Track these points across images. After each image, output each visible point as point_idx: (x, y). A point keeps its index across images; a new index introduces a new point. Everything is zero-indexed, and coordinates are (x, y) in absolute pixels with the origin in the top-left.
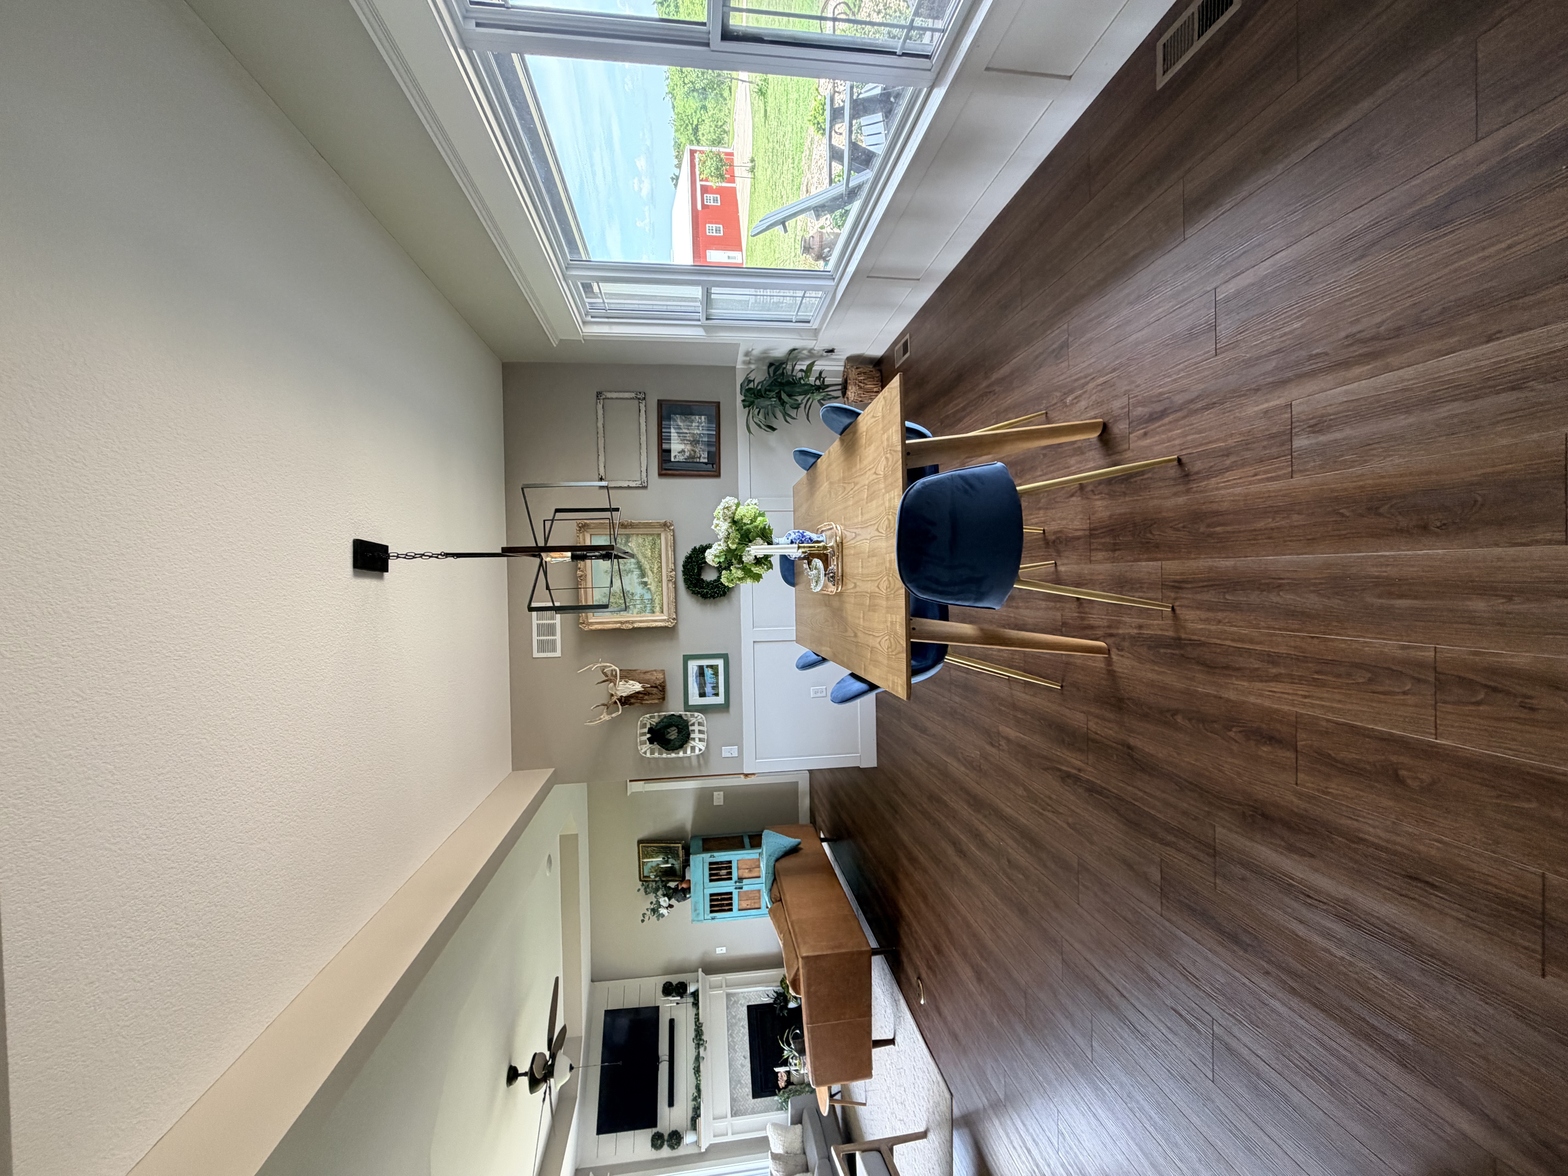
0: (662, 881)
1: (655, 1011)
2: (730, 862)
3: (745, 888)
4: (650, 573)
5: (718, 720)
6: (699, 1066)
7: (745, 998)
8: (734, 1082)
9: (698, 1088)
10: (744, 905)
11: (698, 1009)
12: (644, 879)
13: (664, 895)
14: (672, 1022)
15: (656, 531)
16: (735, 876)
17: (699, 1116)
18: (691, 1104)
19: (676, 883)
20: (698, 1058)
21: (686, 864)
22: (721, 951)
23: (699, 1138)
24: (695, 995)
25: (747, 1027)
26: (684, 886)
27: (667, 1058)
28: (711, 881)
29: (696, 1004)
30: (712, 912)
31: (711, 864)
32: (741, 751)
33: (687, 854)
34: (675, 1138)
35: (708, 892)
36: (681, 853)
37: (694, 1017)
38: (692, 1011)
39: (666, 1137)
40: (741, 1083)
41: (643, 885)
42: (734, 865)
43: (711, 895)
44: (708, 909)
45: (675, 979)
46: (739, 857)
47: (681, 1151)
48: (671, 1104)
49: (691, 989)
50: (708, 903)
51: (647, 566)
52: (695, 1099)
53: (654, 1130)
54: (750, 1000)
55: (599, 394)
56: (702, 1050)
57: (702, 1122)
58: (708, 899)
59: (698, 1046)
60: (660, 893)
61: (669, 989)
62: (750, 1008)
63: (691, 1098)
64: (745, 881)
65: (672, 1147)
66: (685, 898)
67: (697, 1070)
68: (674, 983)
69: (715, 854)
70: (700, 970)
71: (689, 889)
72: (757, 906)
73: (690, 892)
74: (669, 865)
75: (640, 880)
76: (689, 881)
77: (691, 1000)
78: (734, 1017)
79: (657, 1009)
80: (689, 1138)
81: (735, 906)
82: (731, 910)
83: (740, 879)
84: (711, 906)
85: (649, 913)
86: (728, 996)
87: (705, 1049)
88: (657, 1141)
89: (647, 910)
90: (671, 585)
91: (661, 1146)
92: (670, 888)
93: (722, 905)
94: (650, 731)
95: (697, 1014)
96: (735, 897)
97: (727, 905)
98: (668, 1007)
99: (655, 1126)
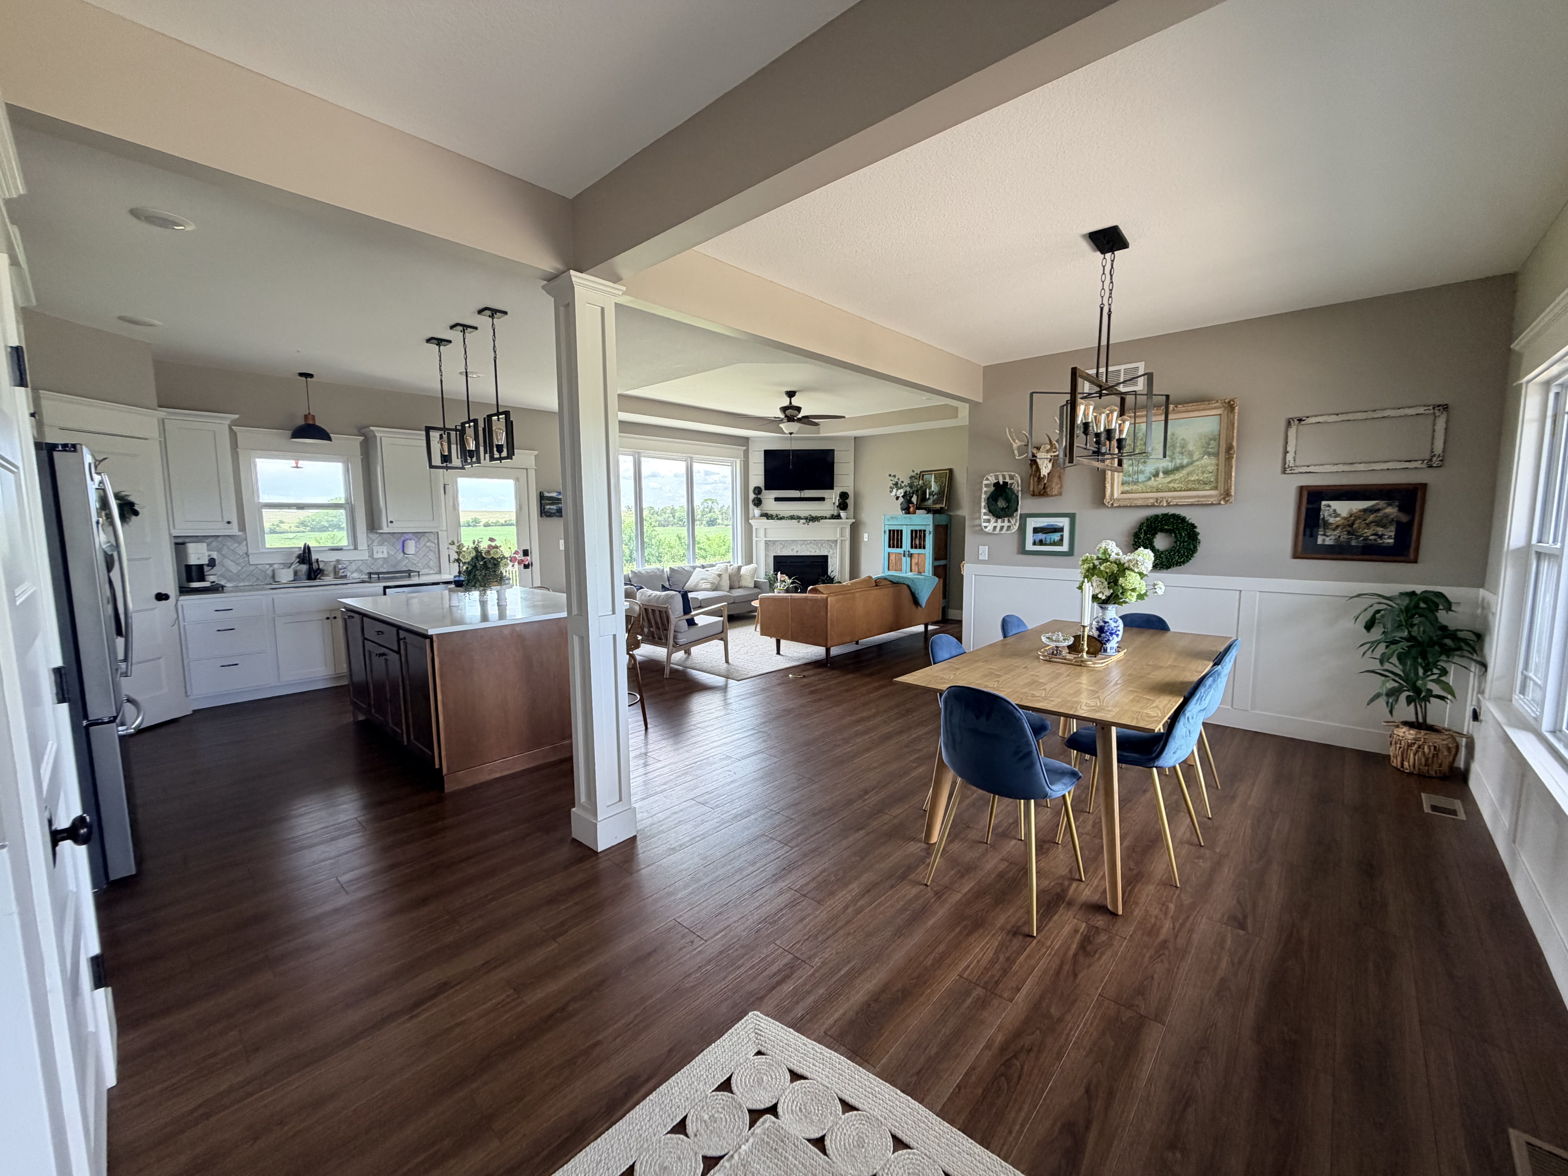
0: (917, 491)
1: (831, 487)
2: (924, 548)
3: (904, 559)
4: (1169, 479)
5: (1012, 545)
6: (794, 519)
7: (834, 553)
8: (784, 543)
9: (782, 518)
10: (892, 557)
11: (830, 519)
12: (921, 475)
13: (906, 492)
14: (823, 499)
15: (1221, 485)
16: (914, 551)
17: (768, 519)
18: (774, 513)
19: (915, 503)
20: (799, 518)
21: (929, 510)
22: (866, 537)
23: (758, 518)
24: (838, 517)
25: (815, 554)
26: (911, 509)
27: (802, 496)
28: (912, 531)
29: (833, 517)
30: (890, 531)
31: (925, 531)
32: (983, 562)
33: (935, 512)
34: (758, 502)
35: (905, 528)
36: (938, 506)
37: (825, 515)
38: (828, 514)
39: (759, 496)
40: (783, 548)
41: (917, 474)
42: (922, 551)
43: (901, 531)
44: (892, 528)
45: (850, 502)
46: (927, 556)
47: (751, 506)
48: (777, 499)
49: (843, 514)
50: (895, 528)
51: (1177, 476)
52: (777, 516)
53: (763, 488)
54: (831, 558)
55: (1445, 408)
56: (804, 521)
57: (764, 520)
58: (899, 528)
59: (806, 518)
60: (908, 489)
61: (844, 496)
62: (826, 557)
63: (778, 513)
64: (909, 559)
65: (753, 501)
66: (902, 509)
67: (792, 518)
68: (847, 501)
69: (931, 535)
70: (854, 521)
71: (909, 513)
72: (890, 568)
73: (906, 513)
74: (927, 497)
75: (921, 472)
76: (915, 513)
77: (835, 514)
78: (822, 546)
79: (832, 488)
80: (757, 512)
81: (892, 550)
82: (890, 547)
83: (911, 556)
84: (894, 531)
85: (896, 480)
86: (837, 541)
87: (804, 524)
88: (758, 491)
89: (899, 479)
90: (1152, 501)
91: (754, 493)
92: (912, 497)
93: (894, 540)
94: (1005, 483)
95: (826, 518)
96: (899, 550)
97: (893, 543)
98: (832, 496)
99: (766, 489)
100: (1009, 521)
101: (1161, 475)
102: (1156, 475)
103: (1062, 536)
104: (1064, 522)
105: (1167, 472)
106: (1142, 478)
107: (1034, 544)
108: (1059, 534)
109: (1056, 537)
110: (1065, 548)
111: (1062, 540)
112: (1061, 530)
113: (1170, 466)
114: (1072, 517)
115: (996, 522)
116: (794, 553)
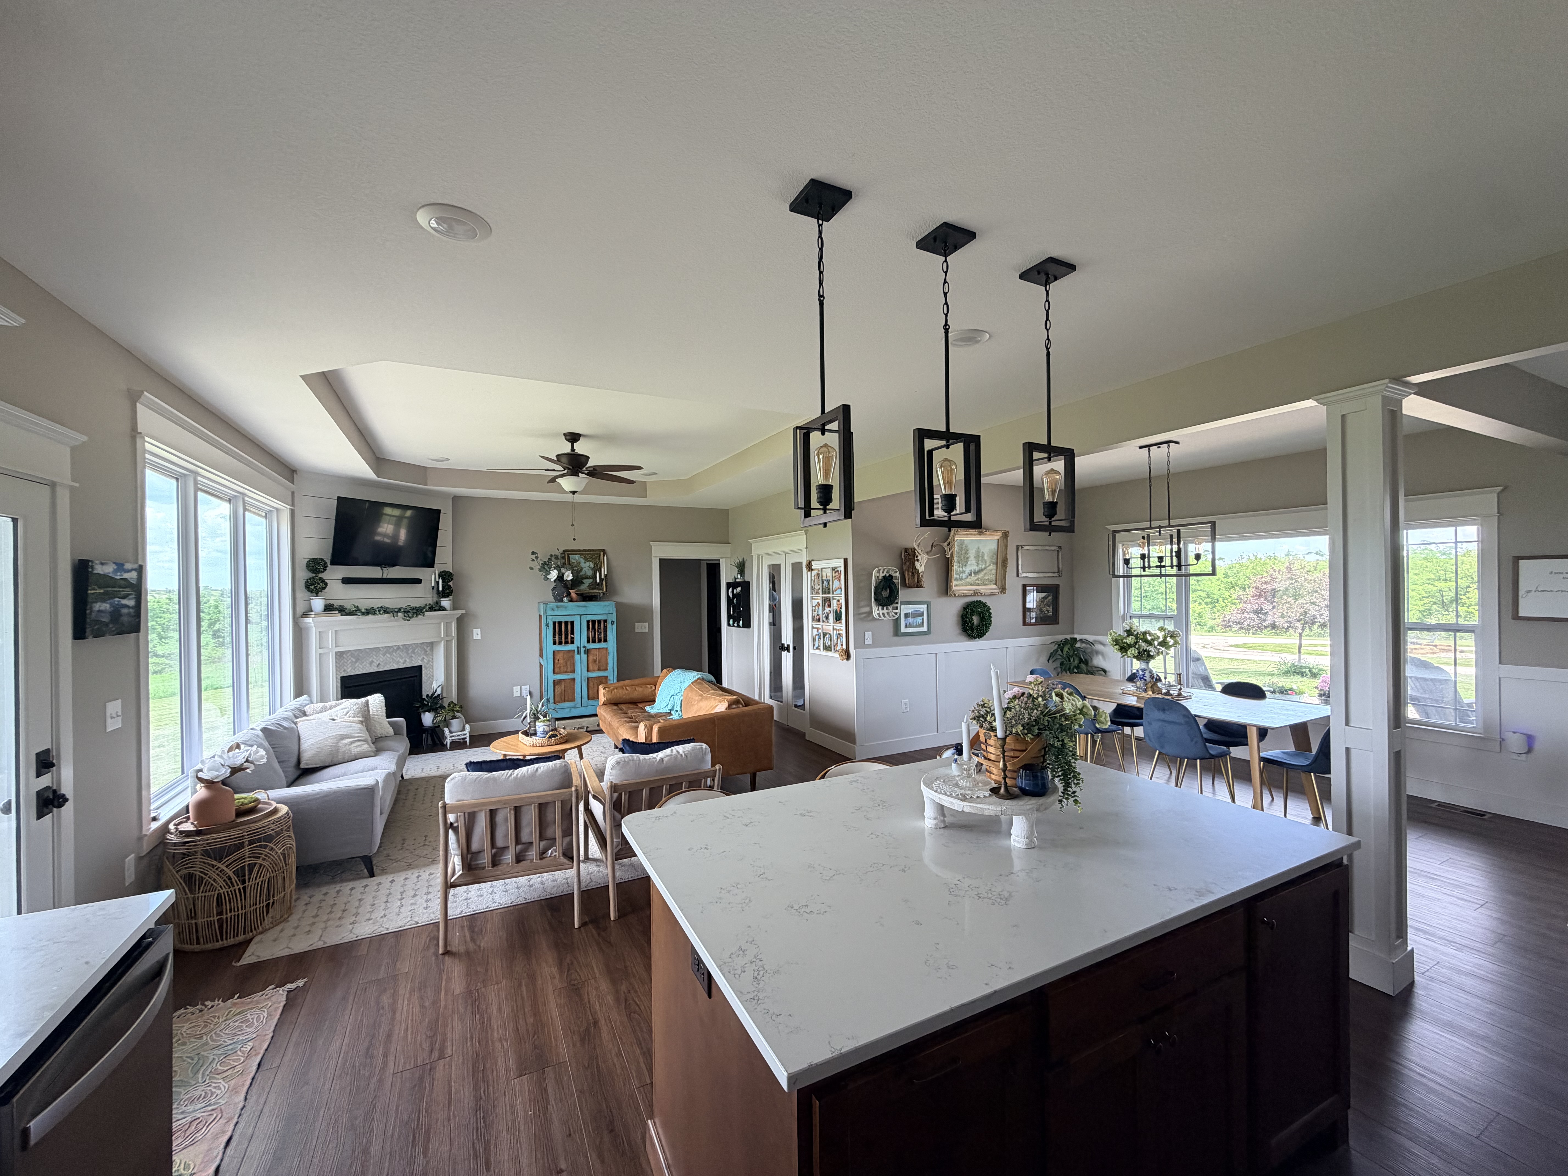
1: (431, 565)
2: (605, 641)
3: (577, 657)
4: (976, 578)
5: (890, 628)
6: (387, 613)
7: (429, 661)
8: (360, 654)
9: (367, 612)
10: (559, 657)
12: (566, 552)
14: (418, 581)
15: (999, 582)
16: (591, 646)
17: (342, 614)
18: (350, 604)
20: (393, 611)
22: (476, 634)
23: (320, 615)
24: (440, 607)
25: (403, 666)
26: (572, 599)
27: (386, 576)
28: (587, 622)
29: (432, 609)
30: (554, 623)
31: (605, 621)
32: (869, 646)
34: (317, 586)
35: (577, 620)
36: (595, 592)
37: (421, 606)
38: (428, 603)
39: (318, 575)
40: (356, 662)
42: (602, 645)
43: (572, 623)
44: (557, 619)
45: (456, 584)
46: (610, 650)
47: (306, 592)
48: (347, 581)
49: (445, 603)
50: (563, 619)
51: (981, 575)
52: (355, 609)
53: (328, 562)
54: (426, 668)
55: (1060, 547)
56: (402, 615)
57: (336, 617)
58: (569, 619)
59: (406, 612)
61: (446, 576)
62: (420, 668)
64: (584, 657)
65: (308, 583)
68: (450, 584)
69: (615, 626)
70: (462, 612)
71: (571, 604)
72: (556, 670)
73: (566, 601)
75: (569, 548)
77: (436, 603)
78: (413, 652)
80: (316, 602)
81: (558, 648)
82: (555, 643)
83: (587, 652)
84: (560, 623)
86: (438, 643)
88: (318, 565)
90: (972, 592)
91: (311, 569)
93: (560, 634)
94: (890, 576)
95: (427, 609)
96: (569, 647)
97: (560, 638)
98: (430, 576)
99: (332, 564)
100: (887, 609)
101: (973, 575)
102: (970, 575)
103: (923, 619)
104: (923, 608)
105: (976, 573)
106: (964, 576)
107: (906, 627)
108: (921, 618)
109: (919, 620)
110: (925, 629)
111: (923, 622)
112: (922, 614)
113: (977, 569)
114: (928, 605)
115: (883, 609)
116: (374, 669)
